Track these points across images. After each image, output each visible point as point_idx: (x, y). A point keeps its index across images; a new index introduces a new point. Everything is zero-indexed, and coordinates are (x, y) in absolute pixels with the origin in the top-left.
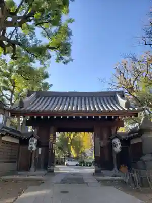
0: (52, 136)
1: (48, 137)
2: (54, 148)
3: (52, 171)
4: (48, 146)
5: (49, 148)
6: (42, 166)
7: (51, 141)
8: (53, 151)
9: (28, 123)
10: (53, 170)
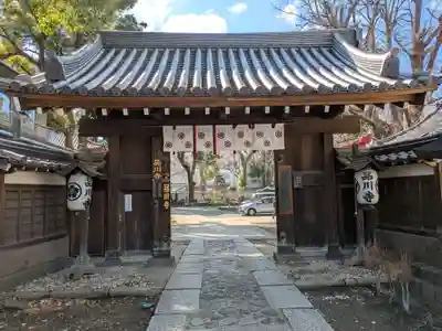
0: (157, 162)
1: (150, 167)
2: (166, 197)
3: (167, 254)
4: (151, 191)
5: (154, 195)
6: (138, 242)
7: (158, 176)
8: (166, 204)
9: (88, 129)
10: (169, 252)
